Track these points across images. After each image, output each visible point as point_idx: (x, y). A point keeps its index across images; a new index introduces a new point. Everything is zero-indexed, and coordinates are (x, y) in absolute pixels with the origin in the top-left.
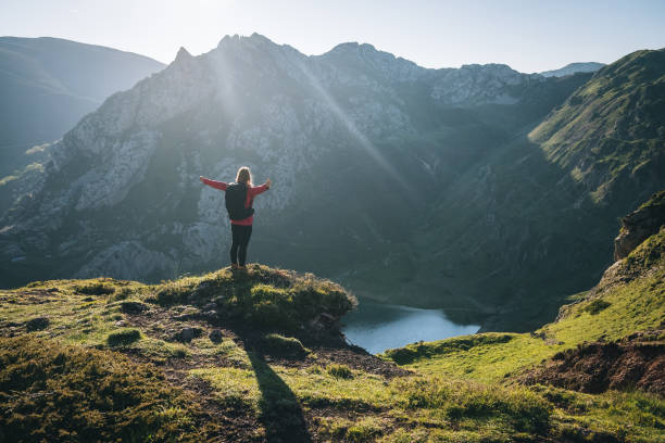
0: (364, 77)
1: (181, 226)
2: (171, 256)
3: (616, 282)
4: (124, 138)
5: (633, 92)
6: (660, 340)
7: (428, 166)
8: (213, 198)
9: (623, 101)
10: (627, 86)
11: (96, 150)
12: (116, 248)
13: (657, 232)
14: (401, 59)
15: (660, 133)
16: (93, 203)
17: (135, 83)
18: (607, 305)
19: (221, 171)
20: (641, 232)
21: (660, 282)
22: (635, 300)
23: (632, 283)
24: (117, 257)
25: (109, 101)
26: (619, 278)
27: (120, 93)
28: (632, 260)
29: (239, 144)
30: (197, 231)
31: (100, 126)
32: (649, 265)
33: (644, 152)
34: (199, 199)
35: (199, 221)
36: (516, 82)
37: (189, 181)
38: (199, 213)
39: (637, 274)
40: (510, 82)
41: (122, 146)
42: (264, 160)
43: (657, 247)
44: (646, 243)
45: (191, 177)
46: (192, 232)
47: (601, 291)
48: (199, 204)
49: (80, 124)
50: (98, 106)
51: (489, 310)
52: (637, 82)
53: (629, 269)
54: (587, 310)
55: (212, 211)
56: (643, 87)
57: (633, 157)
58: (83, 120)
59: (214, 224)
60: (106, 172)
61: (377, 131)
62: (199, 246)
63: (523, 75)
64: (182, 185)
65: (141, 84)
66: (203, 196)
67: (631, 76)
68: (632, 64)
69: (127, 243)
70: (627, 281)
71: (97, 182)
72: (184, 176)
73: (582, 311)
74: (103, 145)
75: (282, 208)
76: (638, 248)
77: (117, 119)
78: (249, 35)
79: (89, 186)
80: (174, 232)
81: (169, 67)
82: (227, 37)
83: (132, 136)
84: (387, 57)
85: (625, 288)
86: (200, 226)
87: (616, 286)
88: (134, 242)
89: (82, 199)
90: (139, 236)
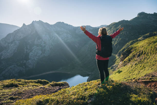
0: (63, 29)
1: (25, 61)
2: (24, 68)
3: (122, 66)
4: (12, 43)
5: (113, 30)
6: (146, 79)
7: (76, 46)
8: (32, 55)
9: (112, 32)
10: (112, 29)
11: (5, 46)
12: (10, 67)
13: (129, 56)
14: (70, 25)
15: (119, 37)
16: (5, 57)
17: (14, 31)
18: (121, 71)
19: (34, 49)
20: (125, 56)
21: (132, 66)
22: (128, 70)
23: (125, 66)
24: (11, 69)
25: (8, 35)
26: (122, 65)
27: (10, 33)
28: (125, 62)
29: (37, 43)
30: (29, 62)
31: (6, 41)
32: (128, 62)
33: (116, 41)
34: (29, 55)
35: (29, 60)
36: (92, 29)
37: (27, 51)
38: (29, 58)
39: (126, 64)
40: (91, 29)
41: (11, 45)
42: (43, 46)
43: (129, 59)
44: (127, 58)
45: (27, 50)
46: (28, 62)
47: (119, 68)
48: (29, 56)
49: (1, 40)
50: (5, 36)
51: (90, 73)
52: (114, 28)
53: (124, 63)
54: (117, 72)
55: (32, 57)
56: (115, 29)
57: (114, 42)
58: (2, 39)
59: (33, 60)
60: (8, 50)
61: (66, 39)
62: (30, 65)
63: (93, 27)
64: (25, 52)
65: (15, 31)
66: (30, 54)
67: (113, 27)
68: (113, 25)
69: (13, 65)
70: (124, 66)
71: (5, 53)
72: (25, 50)
73: (116, 73)
74: (7, 45)
75: (47, 56)
76: (126, 59)
77: (10, 39)
78: (38, 21)
79: (4, 54)
80: (24, 62)
81: (21, 28)
82: (34, 21)
83: (14, 42)
84: (67, 25)
85: (124, 67)
86: (29, 61)
87: (122, 67)
88: (15, 65)
89: (2, 57)
90: (16, 64)
